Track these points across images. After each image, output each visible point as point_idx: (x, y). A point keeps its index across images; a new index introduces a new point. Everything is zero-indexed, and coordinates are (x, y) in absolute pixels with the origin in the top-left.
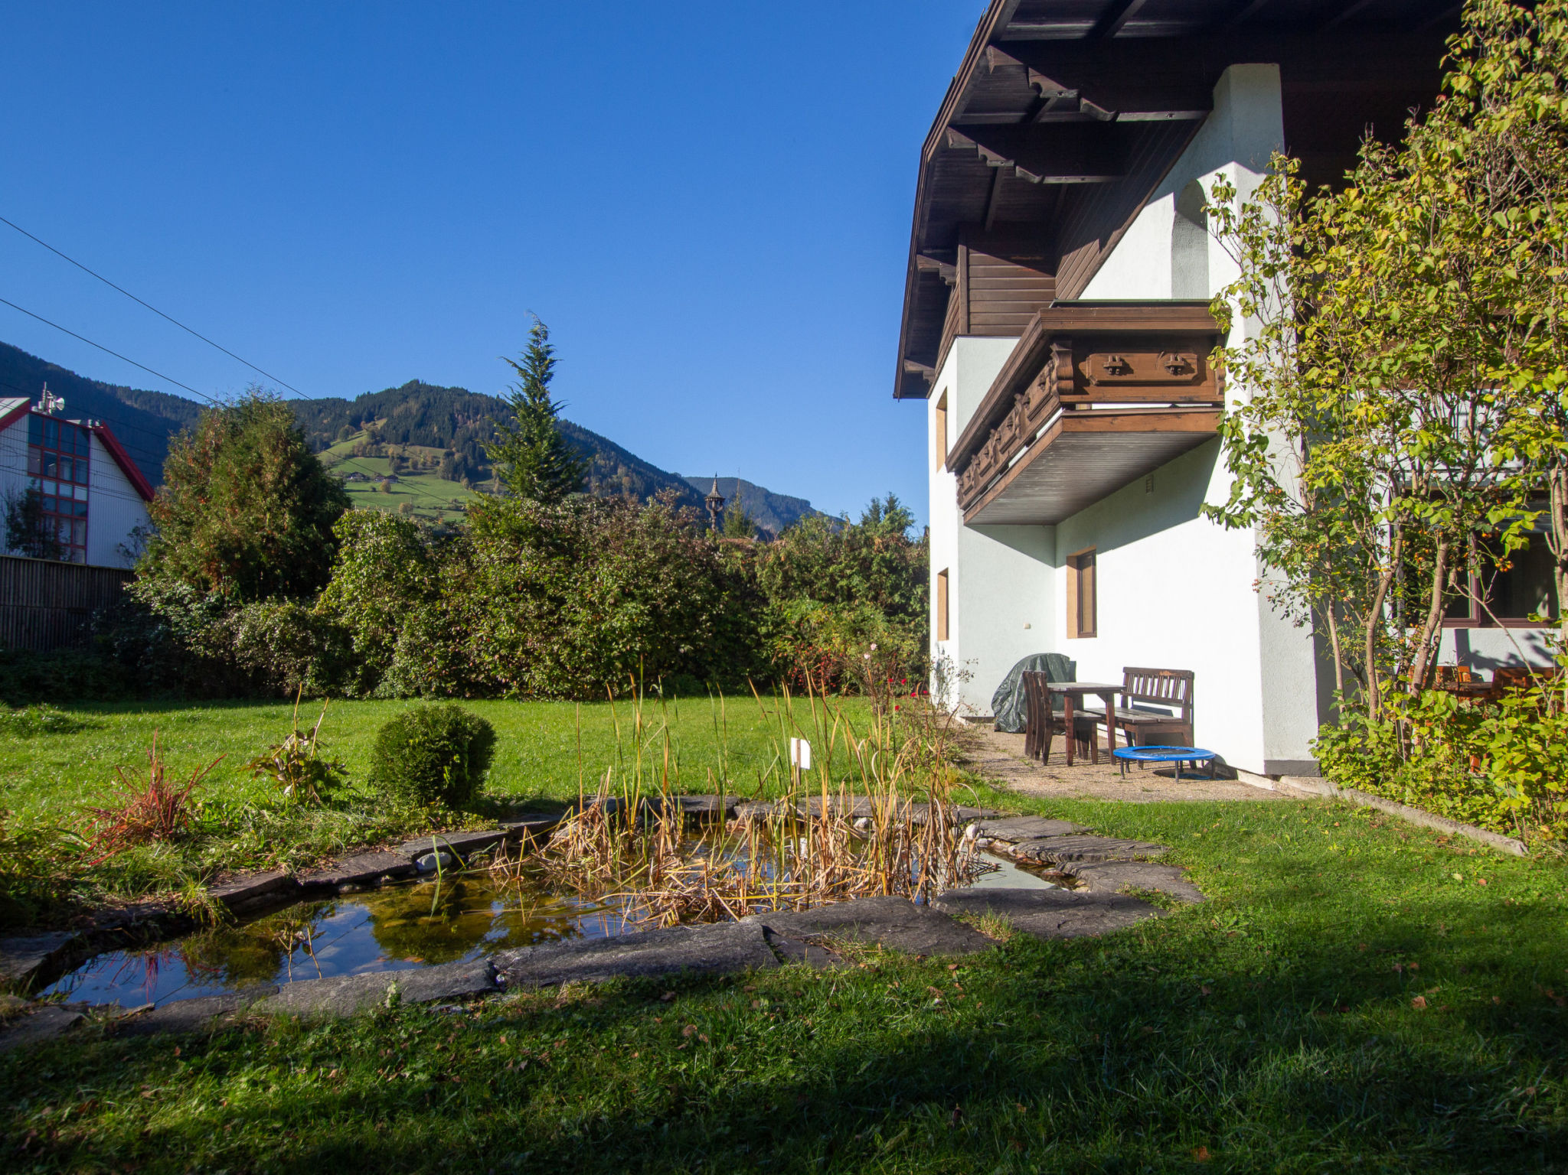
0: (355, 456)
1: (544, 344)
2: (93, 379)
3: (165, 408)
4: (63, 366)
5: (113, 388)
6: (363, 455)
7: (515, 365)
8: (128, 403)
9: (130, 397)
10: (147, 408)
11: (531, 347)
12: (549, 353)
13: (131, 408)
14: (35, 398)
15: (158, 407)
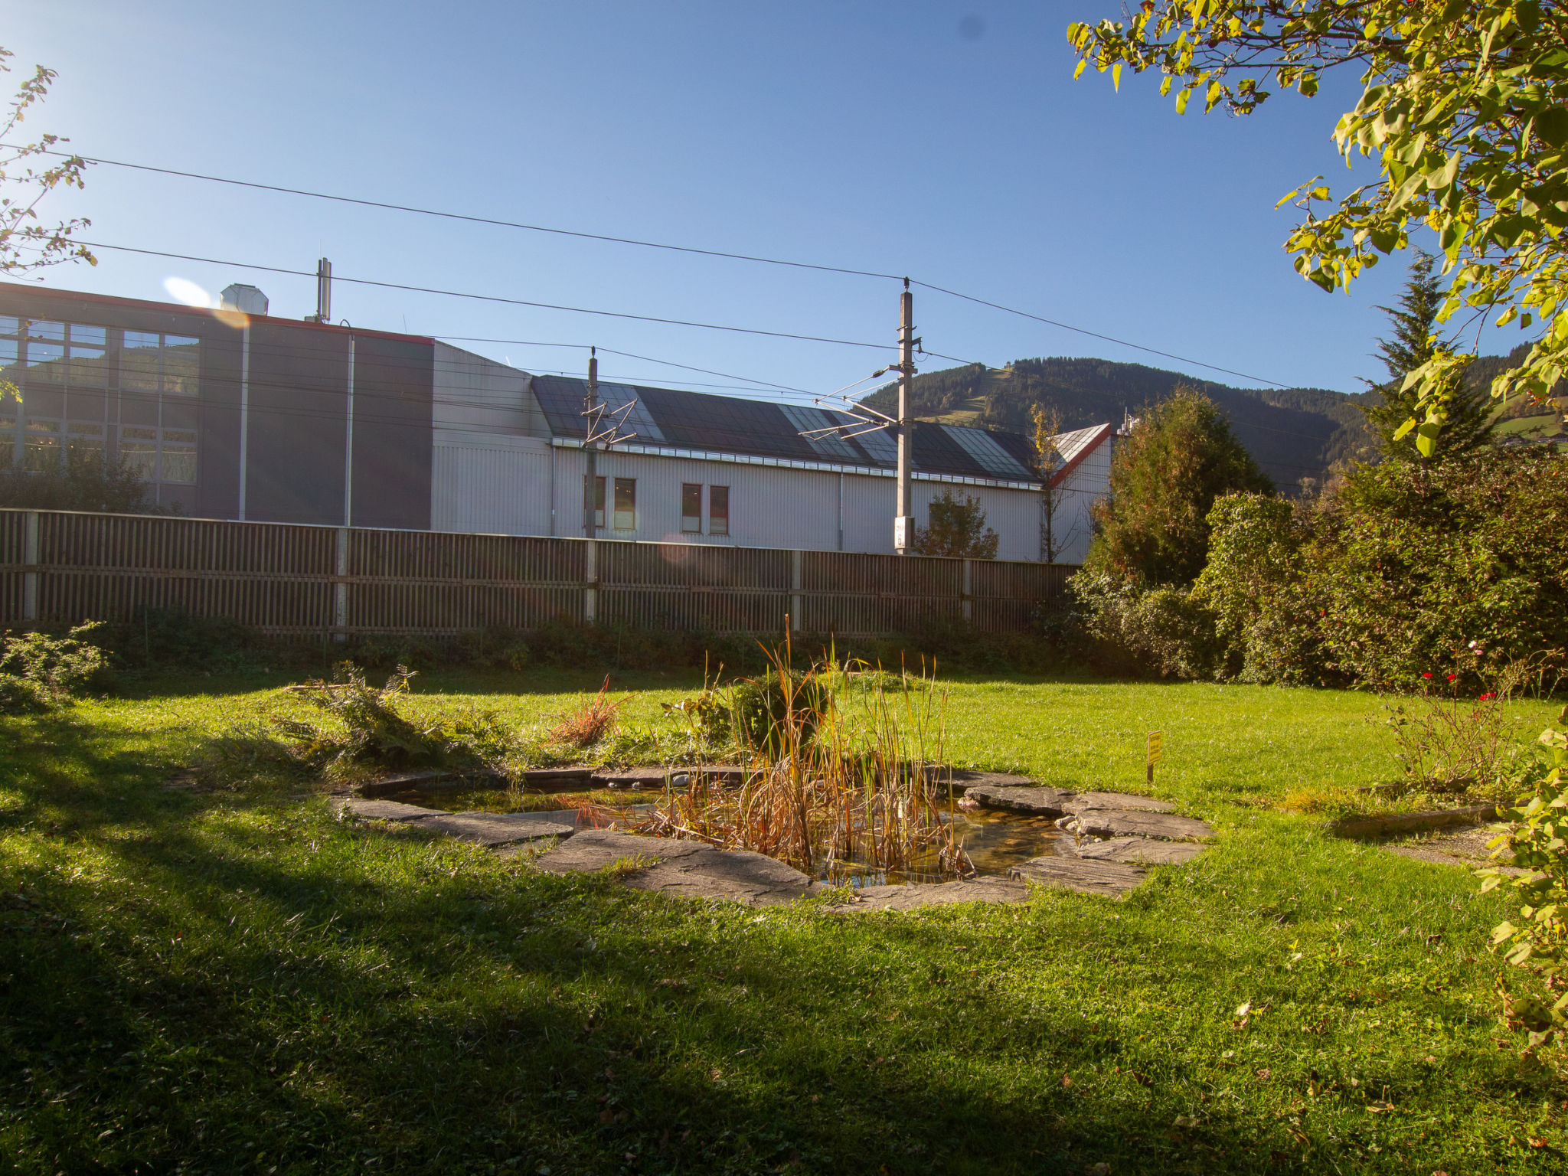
0: (1510, 418)
1: (1428, 277)
2: (1241, 388)
3: (1305, 402)
4: (1216, 382)
5: (1259, 393)
6: (1522, 415)
7: (1391, 311)
8: (1272, 404)
9: (1273, 399)
10: (1289, 405)
11: (1411, 285)
12: (1435, 286)
13: (1274, 408)
14: (1118, 422)
15: (1298, 403)
